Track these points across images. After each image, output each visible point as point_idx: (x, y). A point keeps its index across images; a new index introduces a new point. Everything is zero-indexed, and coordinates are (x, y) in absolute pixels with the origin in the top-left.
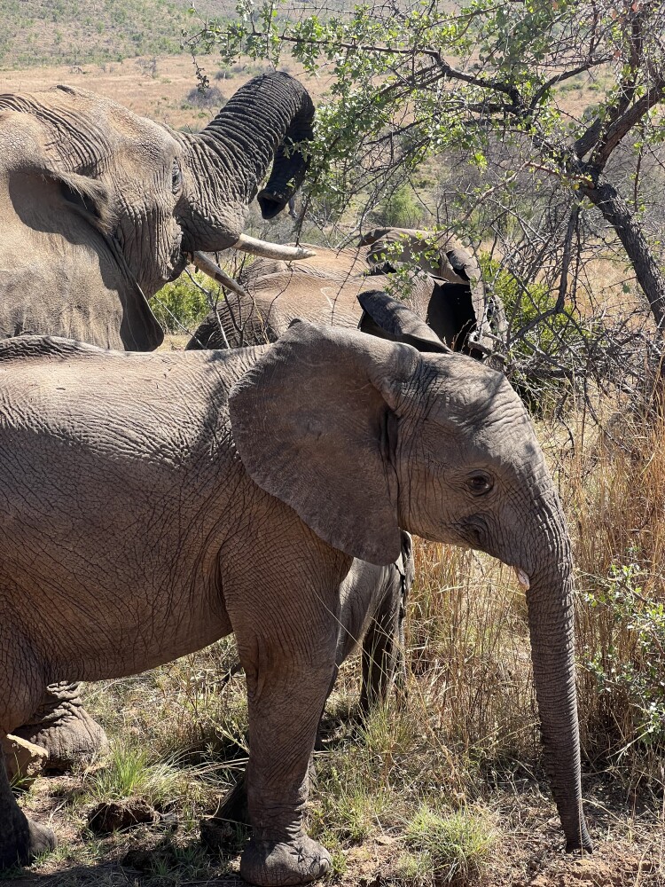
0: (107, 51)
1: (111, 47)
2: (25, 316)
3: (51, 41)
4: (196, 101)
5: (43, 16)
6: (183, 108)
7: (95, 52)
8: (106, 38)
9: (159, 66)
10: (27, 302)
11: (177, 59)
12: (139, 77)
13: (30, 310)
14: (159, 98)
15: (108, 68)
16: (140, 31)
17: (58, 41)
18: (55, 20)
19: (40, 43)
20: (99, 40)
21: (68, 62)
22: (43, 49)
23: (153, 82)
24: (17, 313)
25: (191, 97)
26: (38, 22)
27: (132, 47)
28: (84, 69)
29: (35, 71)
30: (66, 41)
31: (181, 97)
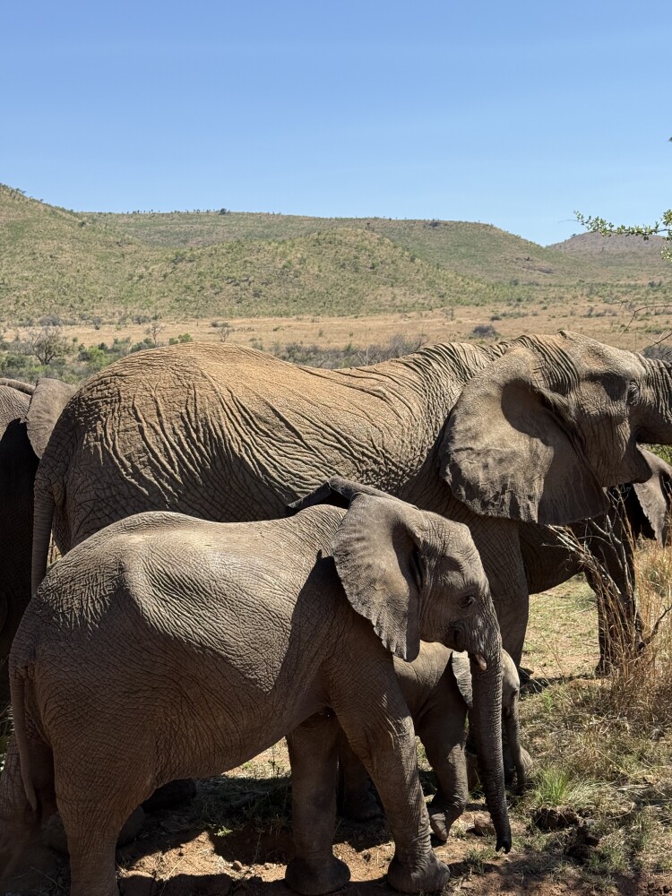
0: (423, 304)
1: (426, 302)
2: (510, 480)
3: (390, 299)
4: (478, 334)
5: (385, 284)
6: (470, 338)
7: (416, 305)
8: (423, 296)
9: (455, 313)
10: (511, 470)
11: (466, 309)
12: (442, 319)
13: (513, 476)
14: (455, 332)
15: (424, 314)
16: (444, 292)
17: (393, 299)
18: (392, 286)
19: (383, 300)
20: (419, 298)
21: (399, 311)
22: (385, 303)
23: (451, 323)
24: (504, 478)
25: (475, 331)
26: (383, 287)
27: (439, 302)
28: (409, 315)
29: (380, 317)
30: (399, 298)
31: (469, 331)
